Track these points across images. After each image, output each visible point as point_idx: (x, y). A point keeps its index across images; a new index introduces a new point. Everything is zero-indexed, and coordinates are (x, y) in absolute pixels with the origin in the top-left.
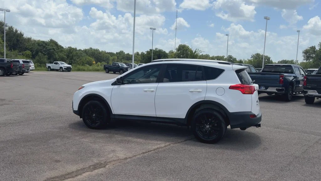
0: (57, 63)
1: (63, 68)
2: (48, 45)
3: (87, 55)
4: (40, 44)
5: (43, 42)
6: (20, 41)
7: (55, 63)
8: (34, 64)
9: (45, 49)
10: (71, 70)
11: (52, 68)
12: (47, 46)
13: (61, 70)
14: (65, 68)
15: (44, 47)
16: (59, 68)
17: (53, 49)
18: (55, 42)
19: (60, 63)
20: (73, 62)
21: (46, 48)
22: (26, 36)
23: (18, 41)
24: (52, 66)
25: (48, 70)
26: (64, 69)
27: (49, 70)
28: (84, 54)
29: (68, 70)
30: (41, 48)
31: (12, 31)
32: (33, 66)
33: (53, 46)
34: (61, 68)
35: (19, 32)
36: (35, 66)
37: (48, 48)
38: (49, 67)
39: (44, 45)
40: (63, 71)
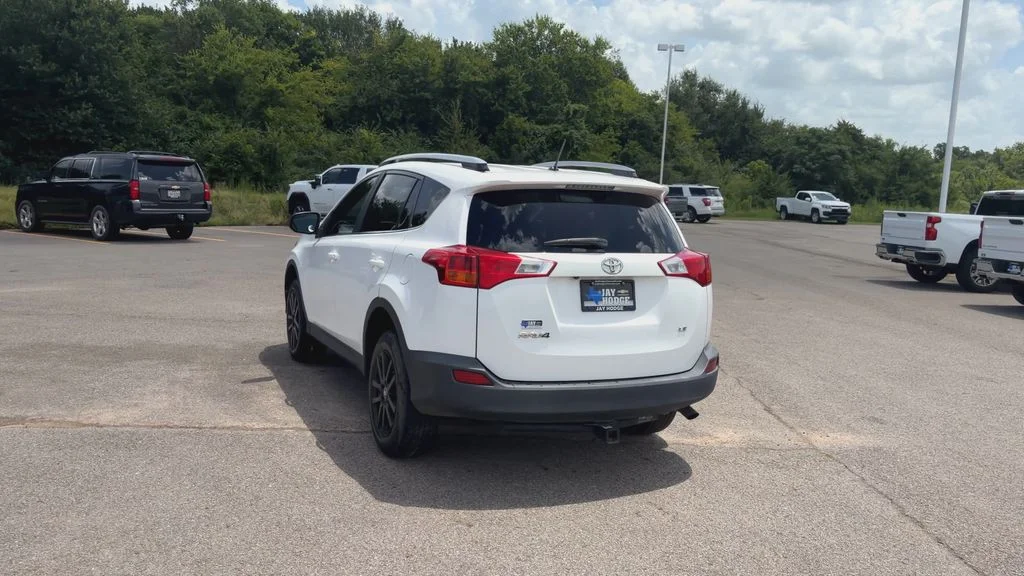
0: (803, 197)
1: (822, 210)
2: (827, 141)
3: (1001, 169)
4: (802, 139)
5: (814, 131)
6: (751, 133)
7: (799, 197)
8: (721, 198)
9: (813, 154)
10: (846, 218)
11: (790, 211)
12: (820, 145)
13: (815, 218)
14: (825, 213)
15: (813, 147)
16: (809, 213)
17: (841, 152)
18: (854, 128)
19: (814, 195)
20: (894, 193)
21: (819, 149)
22: (769, 116)
23: (744, 131)
24: (792, 204)
25: (779, 219)
26: (822, 215)
27: (783, 216)
28: (991, 167)
29: (838, 217)
30: (803, 151)
31: (735, 105)
32: (721, 205)
33: (839, 144)
34: (815, 210)
35: (751, 106)
36: (725, 206)
37: (823, 151)
38: (784, 208)
39: (814, 141)
40: (820, 221)
